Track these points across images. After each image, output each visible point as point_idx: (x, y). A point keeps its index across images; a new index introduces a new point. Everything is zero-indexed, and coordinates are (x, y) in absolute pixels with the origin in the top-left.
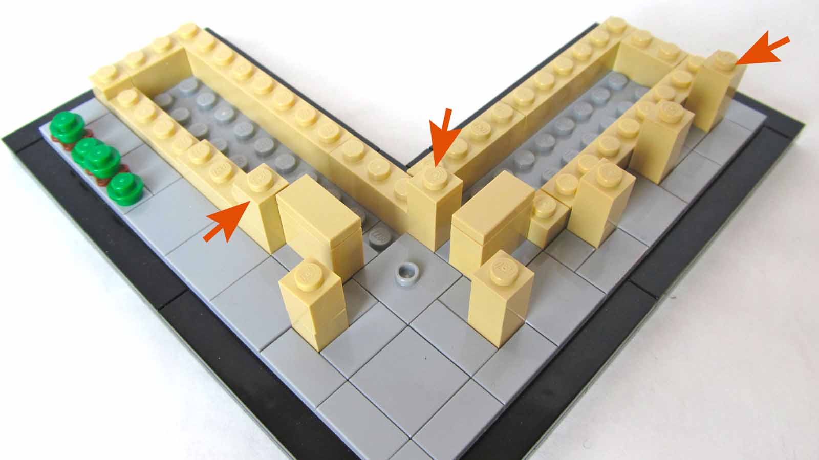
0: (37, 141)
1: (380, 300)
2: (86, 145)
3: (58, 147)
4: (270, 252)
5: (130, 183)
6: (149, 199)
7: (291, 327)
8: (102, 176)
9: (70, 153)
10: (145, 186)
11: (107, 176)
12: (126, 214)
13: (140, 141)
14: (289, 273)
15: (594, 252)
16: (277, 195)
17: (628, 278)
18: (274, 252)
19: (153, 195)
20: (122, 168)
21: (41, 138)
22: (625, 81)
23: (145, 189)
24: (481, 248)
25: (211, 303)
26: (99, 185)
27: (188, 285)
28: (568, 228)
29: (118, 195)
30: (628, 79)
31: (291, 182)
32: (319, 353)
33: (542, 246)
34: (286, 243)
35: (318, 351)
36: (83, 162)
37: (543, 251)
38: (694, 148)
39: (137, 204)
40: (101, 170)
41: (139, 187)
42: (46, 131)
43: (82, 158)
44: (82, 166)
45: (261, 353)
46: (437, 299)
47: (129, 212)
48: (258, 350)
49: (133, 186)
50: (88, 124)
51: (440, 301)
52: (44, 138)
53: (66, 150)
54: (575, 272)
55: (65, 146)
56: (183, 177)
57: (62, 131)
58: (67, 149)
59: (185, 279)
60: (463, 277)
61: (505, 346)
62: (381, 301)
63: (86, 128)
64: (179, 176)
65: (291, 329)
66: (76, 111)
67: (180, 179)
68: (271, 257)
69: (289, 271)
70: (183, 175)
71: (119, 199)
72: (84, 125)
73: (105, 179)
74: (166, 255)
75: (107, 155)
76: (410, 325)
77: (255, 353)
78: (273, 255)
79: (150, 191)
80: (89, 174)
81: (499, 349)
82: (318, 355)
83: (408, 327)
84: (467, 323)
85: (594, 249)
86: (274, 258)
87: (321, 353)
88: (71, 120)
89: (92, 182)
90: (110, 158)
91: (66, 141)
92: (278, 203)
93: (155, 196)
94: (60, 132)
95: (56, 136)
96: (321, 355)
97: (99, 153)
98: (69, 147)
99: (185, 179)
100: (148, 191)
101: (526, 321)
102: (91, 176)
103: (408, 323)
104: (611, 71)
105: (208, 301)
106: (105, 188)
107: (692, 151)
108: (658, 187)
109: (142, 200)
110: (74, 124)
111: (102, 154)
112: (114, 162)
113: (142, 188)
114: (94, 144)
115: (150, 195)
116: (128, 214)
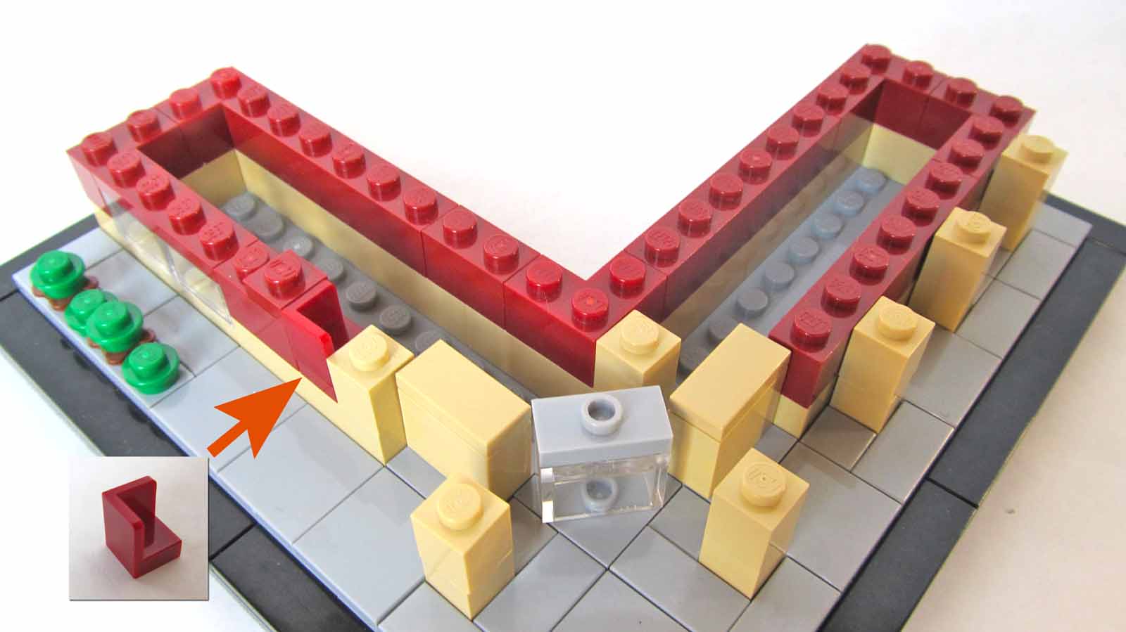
0: (11, 294)
1: (559, 530)
2: (87, 301)
3: (43, 304)
4: (382, 460)
5: (159, 356)
6: (189, 381)
7: (424, 581)
8: (113, 350)
9: (62, 314)
10: (181, 362)
11: (123, 349)
12: (152, 406)
13: (171, 291)
14: (425, 501)
15: (875, 439)
16: (397, 375)
17: (927, 478)
18: (388, 461)
19: (195, 376)
20: (144, 336)
21: (17, 291)
22: (882, 180)
23: (182, 367)
24: (718, 444)
25: (294, 546)
26: (112, 364)
27: (256, 518)
28: (833, 403)
29: (140, 377)
30: (887, 178)
31: (417, 354)
32: (472, 621)
33: (798, 435)
34: (406, 445)
35: (470, 617)
36: (83, 328)
37: (799, 440)
38: (997, 275)
39: (170, 390)
40: (113, 340)
41: (173, 364)
42: (24, 279)
43: (82, 321)
44: (83, 333)
45: (380, 626)
46: (647, 525)
47: (158, 403)
48: (375, 621)
49: (164, 363)
50: (90, 268)
51: (651, 527)
52: (21, 290)
53: (56, 309)
54: (850, 472)
55: (54, 302)
56: (240, 346)
57: (51, 280)
58: (57, 307)
59: (250, 509)
60: (684, 488)
61: (759, 596)
62: (562, 532)
63: (88, 274)
64: (235, 345)
65: (424, 585)
66: (71, 248)
67: (235, 349)
68: (385, 469)
69: (425, 498)
70: (240, 343)
71: (141, 384)
72: (84, 269)
73: (119, 354)
74: (220, 470)
75: (122, 315)
76: (612, 568)
77: (371, 626)
78: (388, 465)
79: (188, 368)
80: (93, 345)
81: (751, 600)
82: (470, 623)
83: (608, 572)
84: (698, 561)
85: (874, 435)
86: (389, 469)
87: (475, 621)
88: (64, 263)
89: (98, 358)
90: (127, 321)
91: (55, 295)
92: (398, 385)
93: (195, 380)
94: (46, 282)
95: (39, 288)
96: (476, 625)
97: (109, 313)
98: (62, 304)
99: (244, 349)
100: (187, 371)
101: (788, 554)
102: (97, 350)
103: (607, 566)
104: (858, 166)
105: (290, 543)
106: (119, 368)
107: (995, 279)
108: (953, 335)
109: (178, 384)
110: (69, 268)
111: (113, 315)
112: (132, 327)
113: (177, 366)
114: (100, 299)
115: (190, 376)
116: (155, 407)
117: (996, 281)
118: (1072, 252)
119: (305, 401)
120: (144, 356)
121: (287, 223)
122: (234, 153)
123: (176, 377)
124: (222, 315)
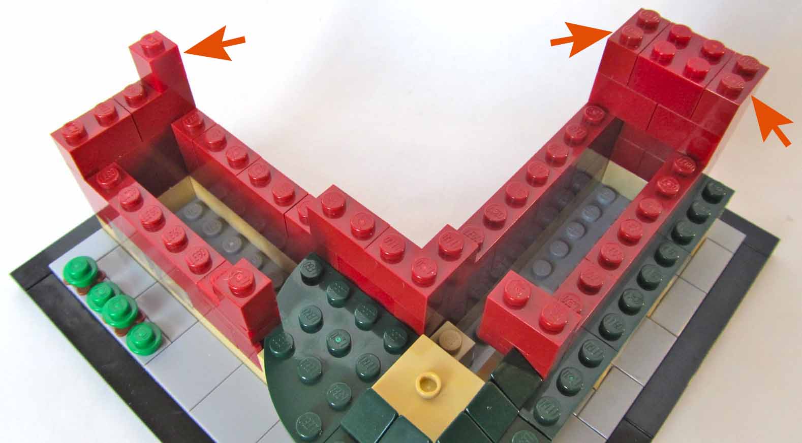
2: (101, 292)
3: (73, 290)
5: (149, 335)
6: (168, 346)
8: (121, 327)
9: (85, 297)
10: (163, 333)
11: (126, 326)
12: (147, 364)
13: (153, 280)
15: (594, 393)
17: (625, 418)
19: (172, 343)
20: (140, 317)
21: (51, 273)
22: (613, 195)
26: (118, 336)
29: (138, 347)
30: (616, 193)
38: (681, 274)
39: (157, 353)
40: (120, 322)
41: (158, 337)
42: (58, 267)
43: (97, 306)
44: (100, 312)
47: (148, 362)
49: (153, 337)
52: (55, 275)
54: (577, 416)
55: (80, 290)
56: (198, 321)
57: (76, 277)
58: (82, 294)
63: (99, 268)
64: (196, 320)
67: (196, 323)
70: (199, 319)
72: (96, 266)
73: (123, 329)
74: (190, 410)
75: (125, 306)
79: (168, 338)
80: (106, 323)
85: (594, 391)
88: (85, 267)
90: (129, 310)
91: (79, 286)
93: (172, 344)
94: (73, 278)
97: (116, 306)
98: (84, 291)
99: (201, 323)
100: (165, 337)
104: (599, 182)
106: (125, 337)
107: (679, 277)
108: (649, 321)
109: (161, 349)
110: (89, 269)
111: (119, 305)
112: (130, 314)
113: (161, 337)
114: (109, 292)
115: (169, 343)
116: (149, 364)
117: (679, 279)
118: (730, 256)
119: (242, 361)
120: (140, 335)
121: (225, 224)
122: (190, 179)
123: (162, 343)
124: (187, 302)
